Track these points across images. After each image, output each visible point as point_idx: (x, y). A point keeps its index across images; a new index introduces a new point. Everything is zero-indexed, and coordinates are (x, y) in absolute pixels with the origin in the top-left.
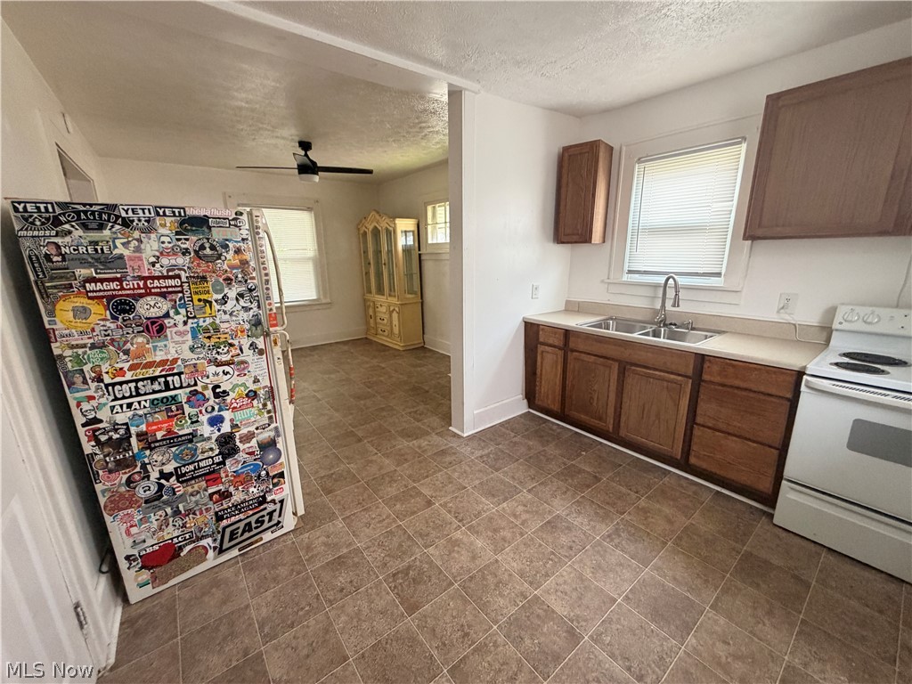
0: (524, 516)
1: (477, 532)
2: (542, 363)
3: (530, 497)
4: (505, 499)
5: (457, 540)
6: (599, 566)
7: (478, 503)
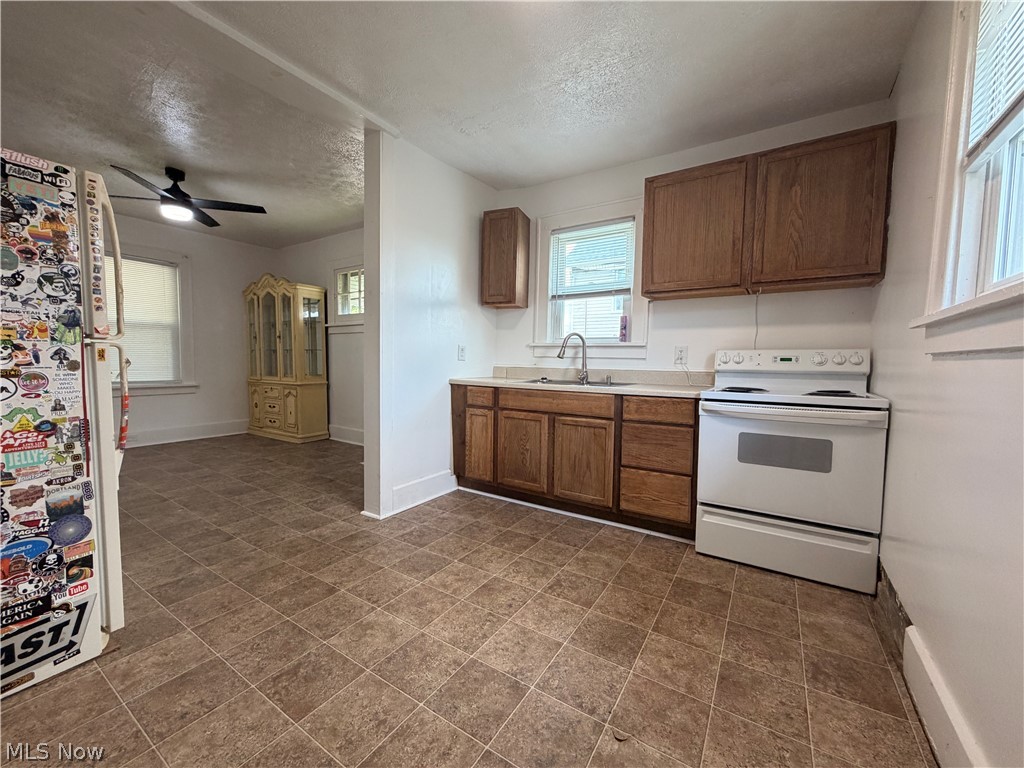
0: (456, 585)
1: (397, 611)
2: (471, 428)
3: (462, 565)
4: (433, 572)
5: (368, 624)
6: (543, 617)
7: (397, 580)
